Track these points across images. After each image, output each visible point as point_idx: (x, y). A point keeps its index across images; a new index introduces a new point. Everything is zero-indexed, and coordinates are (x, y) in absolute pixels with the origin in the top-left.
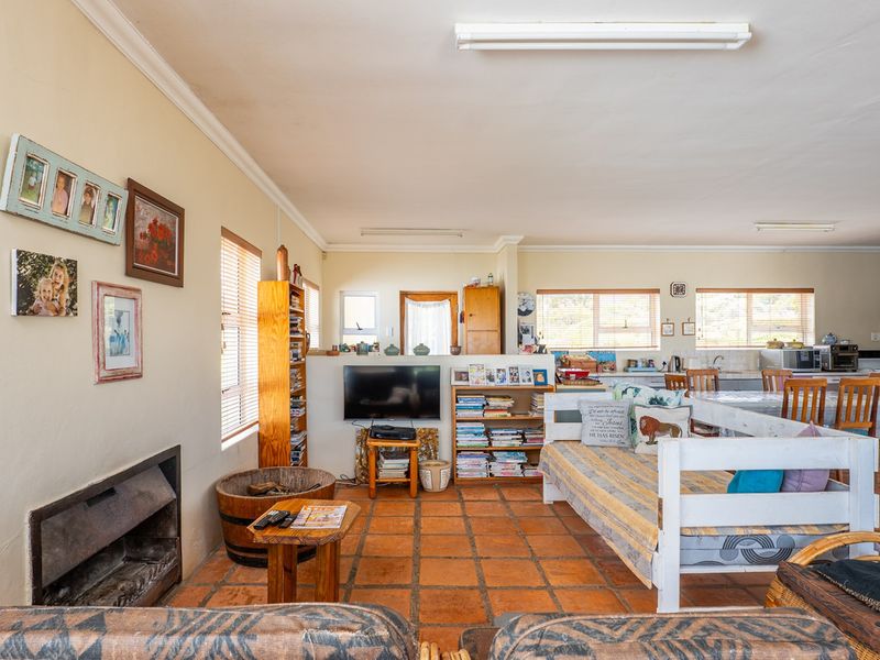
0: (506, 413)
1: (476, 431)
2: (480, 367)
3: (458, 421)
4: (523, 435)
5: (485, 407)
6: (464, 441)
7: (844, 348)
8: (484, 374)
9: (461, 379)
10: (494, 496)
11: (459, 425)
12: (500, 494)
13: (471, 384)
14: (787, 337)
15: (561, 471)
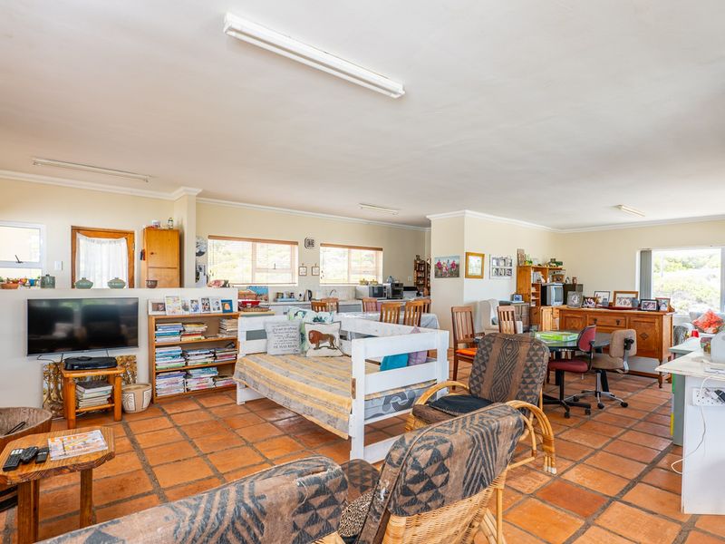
0: (200, 337)
1: (174, 354)
2: (176, 299)
3: (157, 347)
4: (214, 353)
5: (182, 333)
6: (162, 364)
7: (397, 285)
8: (180, 304)
9: (158, 310)
10: (193, 406)
11: (158, 350)
12: (199, 404)
13: (168, 313)
14: (369, 278)
15: (259, 376)
